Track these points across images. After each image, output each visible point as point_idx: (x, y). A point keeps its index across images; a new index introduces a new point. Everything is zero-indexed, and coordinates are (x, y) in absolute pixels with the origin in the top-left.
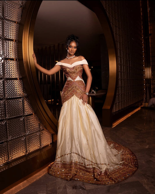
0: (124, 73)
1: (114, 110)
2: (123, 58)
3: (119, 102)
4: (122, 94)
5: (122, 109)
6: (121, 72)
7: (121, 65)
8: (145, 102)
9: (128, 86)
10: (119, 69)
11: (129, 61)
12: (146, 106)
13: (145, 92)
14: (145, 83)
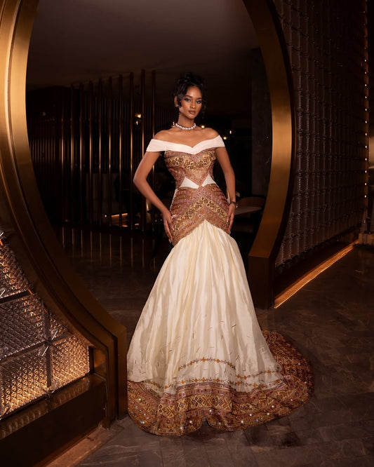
0: (311, 155)
1: (281, 259)
2: (310, 117)
3: (295, 236)
4: (302, 214)
5: (302, 254)
6: (303, 154)
7: (303, 134)
8: (365, 232)
9: (321, 191)
10: (298, 144)
11: (327, 123)
12: (369, 242)
13: (366, 204)
14: (367, 180)
